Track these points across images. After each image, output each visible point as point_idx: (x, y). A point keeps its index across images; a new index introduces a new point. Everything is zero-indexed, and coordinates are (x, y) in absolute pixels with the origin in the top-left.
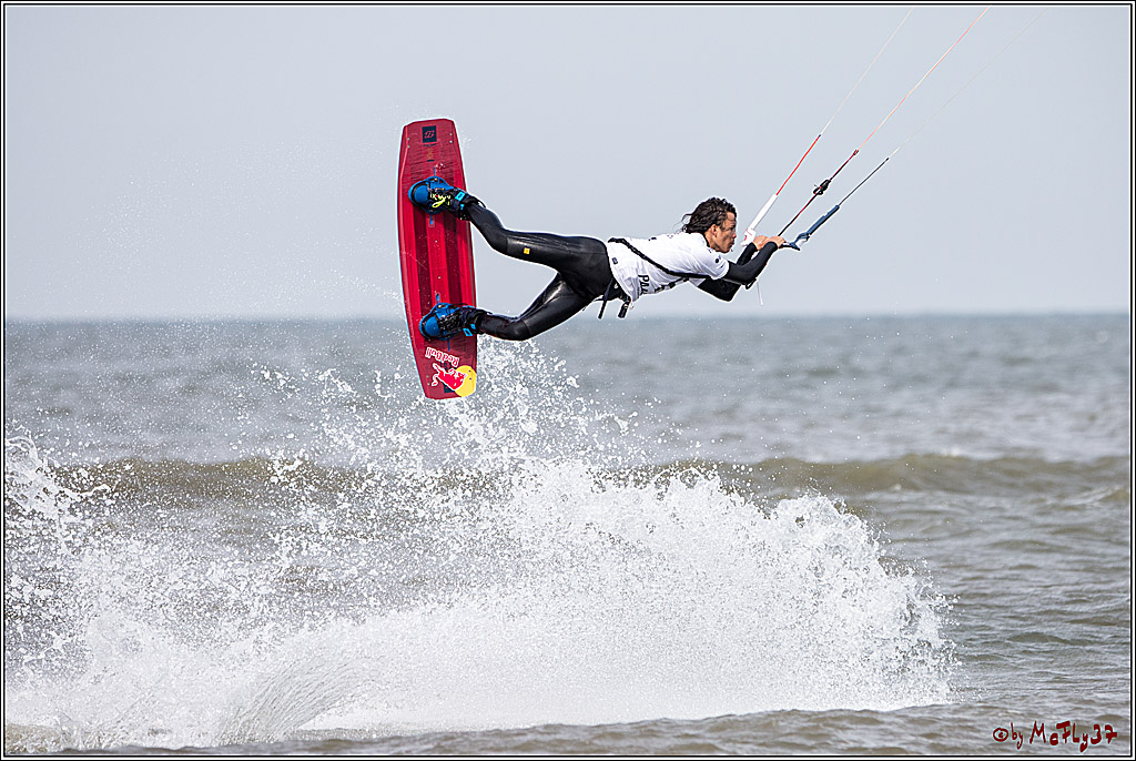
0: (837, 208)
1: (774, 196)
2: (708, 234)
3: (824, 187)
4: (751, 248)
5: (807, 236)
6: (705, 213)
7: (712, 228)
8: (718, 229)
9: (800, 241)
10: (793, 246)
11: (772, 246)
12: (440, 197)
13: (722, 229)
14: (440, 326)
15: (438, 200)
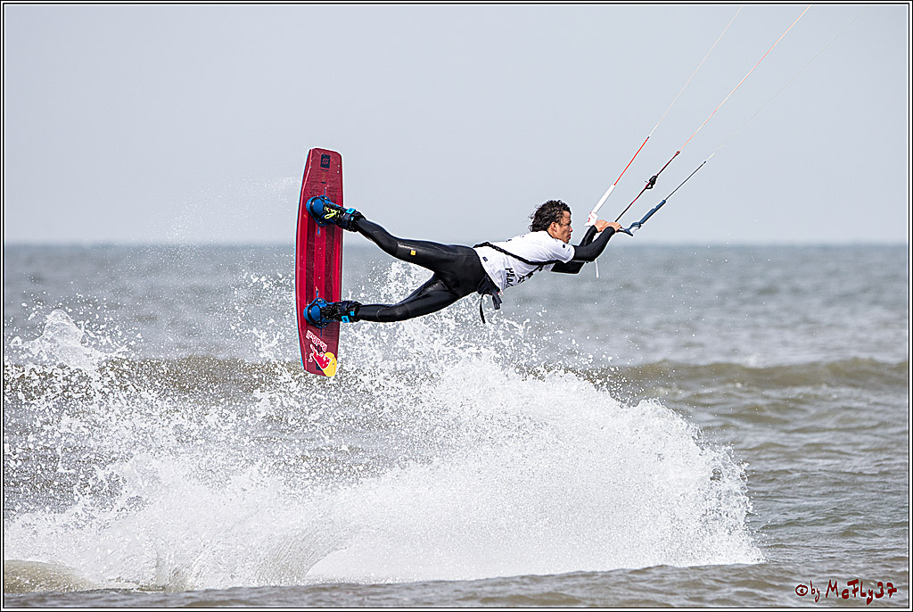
0: (664, 202)
1: (613, 186)
2: (549, 230)
3: (653, 182)
4: (593, 230)
5: (639, 225)
6: (545, 213)
7: (552, 225)
8: (557, 225)
9: (633, 228)
10: (627, 232)
11: (611, 231)
12: (332, 211)
13: (561, 225)
14: (321, 313)
15: (330, 213)
